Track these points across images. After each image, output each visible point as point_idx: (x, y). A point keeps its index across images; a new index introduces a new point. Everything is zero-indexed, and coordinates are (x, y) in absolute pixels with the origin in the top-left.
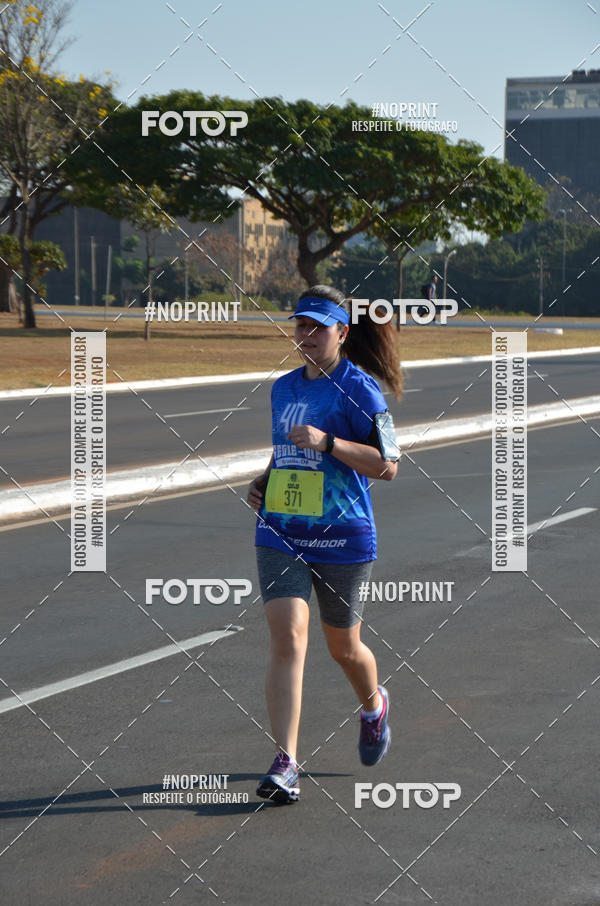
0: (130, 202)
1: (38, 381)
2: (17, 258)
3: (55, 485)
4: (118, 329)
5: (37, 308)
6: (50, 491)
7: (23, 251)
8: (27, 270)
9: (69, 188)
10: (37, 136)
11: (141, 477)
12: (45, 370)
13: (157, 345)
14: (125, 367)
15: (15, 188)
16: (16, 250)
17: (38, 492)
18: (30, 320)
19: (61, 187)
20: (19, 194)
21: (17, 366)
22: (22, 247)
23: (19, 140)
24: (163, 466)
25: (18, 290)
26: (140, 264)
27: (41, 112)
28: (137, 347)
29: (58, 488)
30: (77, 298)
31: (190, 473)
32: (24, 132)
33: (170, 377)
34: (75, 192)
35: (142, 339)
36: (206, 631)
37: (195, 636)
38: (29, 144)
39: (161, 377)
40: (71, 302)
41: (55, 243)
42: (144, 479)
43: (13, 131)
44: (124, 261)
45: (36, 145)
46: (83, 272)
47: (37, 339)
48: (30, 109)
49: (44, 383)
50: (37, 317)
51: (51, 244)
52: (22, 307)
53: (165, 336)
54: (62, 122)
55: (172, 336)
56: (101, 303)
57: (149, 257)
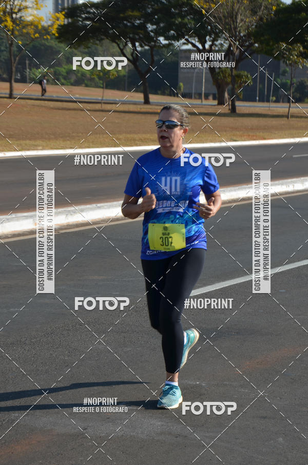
0: (285, 51)
1: (235, 138)
2: (229, 80)
3: (237, 188)
4: (275, 114)
5: (237, 103)
6: (235, 190)
7: (232, 75)
8: (233, 85)
9: (256, 45)
10: (242, 20)
11: (279, 185)
12: (238, 133)
13: (293, 121)
14: (276, 132)
15: (230, 46)
16: (229, 75)
17: (229, 191)
18: (233, 109)
19: (252, 45)
20: (232, 48)
21: (225, 131)
22: (232, 74)
23: (233, 22)
24: (290, 180)
25: (229, 94)
26: (289, 82)
27: (244, 8)
28: (283, 122)
29: (239, 189)
30: (257, 98)
31: (303, 184)
32: (236, 18)
33: (298, 137)
34: (259, 47)
35: (286, 119)
36: (304, 259)
37: (299, 261)
38: (238, 24)
39: (293, 137)
40: (254, 100)
41: (248, 72)
42: (280, 186)
43: (231, 18)
44: (281, 80)
45: (241, 24)
46: (261, 86)
47: (237, 118)
48: (239, 7)
49: (237, 139)
50: (237, 108)
51: (246, 73)
52: (230, 103)
53: (297, 117)
54: (254, 12)
55: (301, 117)
56: (268, 101)
57: (292, 78)
